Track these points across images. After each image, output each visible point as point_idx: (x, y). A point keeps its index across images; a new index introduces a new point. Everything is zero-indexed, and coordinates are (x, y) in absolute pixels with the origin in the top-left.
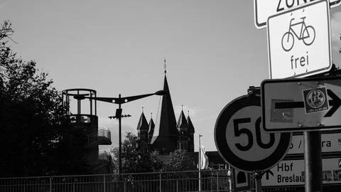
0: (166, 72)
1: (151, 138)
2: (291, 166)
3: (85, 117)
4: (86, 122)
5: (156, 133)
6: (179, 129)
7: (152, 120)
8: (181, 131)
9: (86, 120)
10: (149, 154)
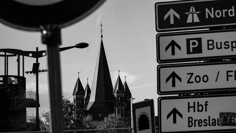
0: (102, 36)
1: (87, 104)
2: (206, 105)
3: (13, 79)
4: (14, 83)
5: (92, 99)
6: (115, 95)
7: (88, 86)
8: (118, 97)
9: (13, 81)
10: (81, 118)
